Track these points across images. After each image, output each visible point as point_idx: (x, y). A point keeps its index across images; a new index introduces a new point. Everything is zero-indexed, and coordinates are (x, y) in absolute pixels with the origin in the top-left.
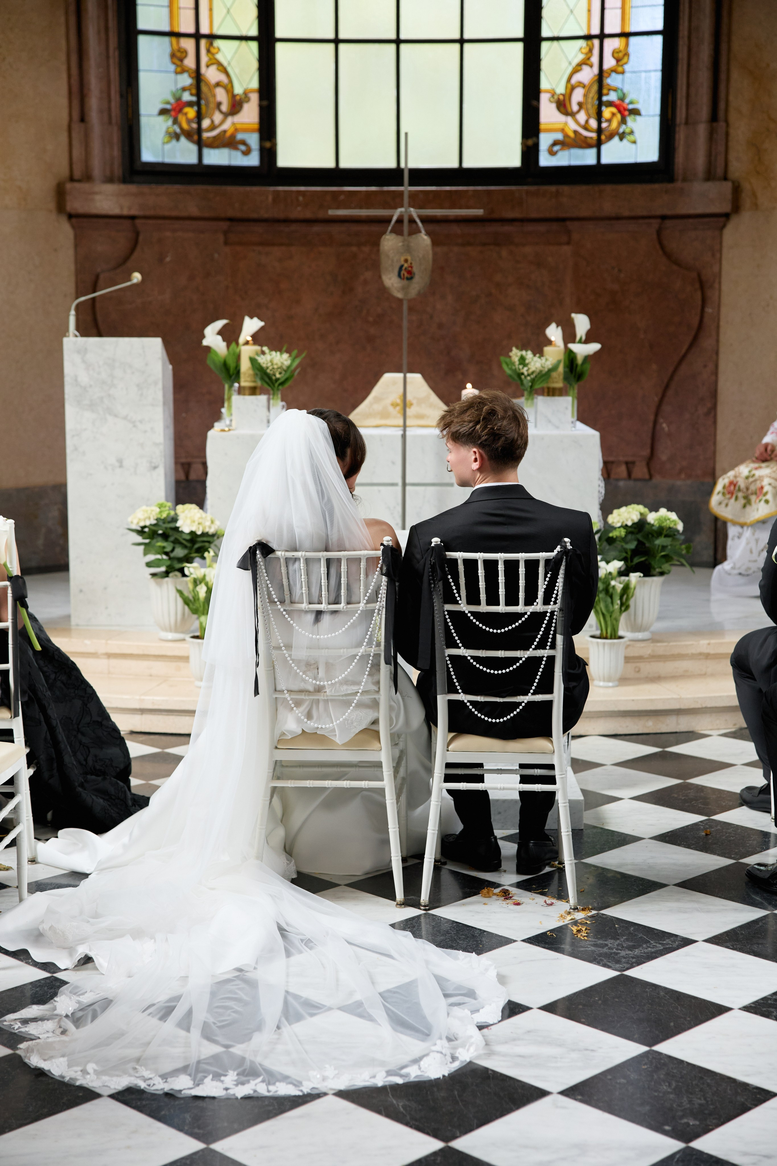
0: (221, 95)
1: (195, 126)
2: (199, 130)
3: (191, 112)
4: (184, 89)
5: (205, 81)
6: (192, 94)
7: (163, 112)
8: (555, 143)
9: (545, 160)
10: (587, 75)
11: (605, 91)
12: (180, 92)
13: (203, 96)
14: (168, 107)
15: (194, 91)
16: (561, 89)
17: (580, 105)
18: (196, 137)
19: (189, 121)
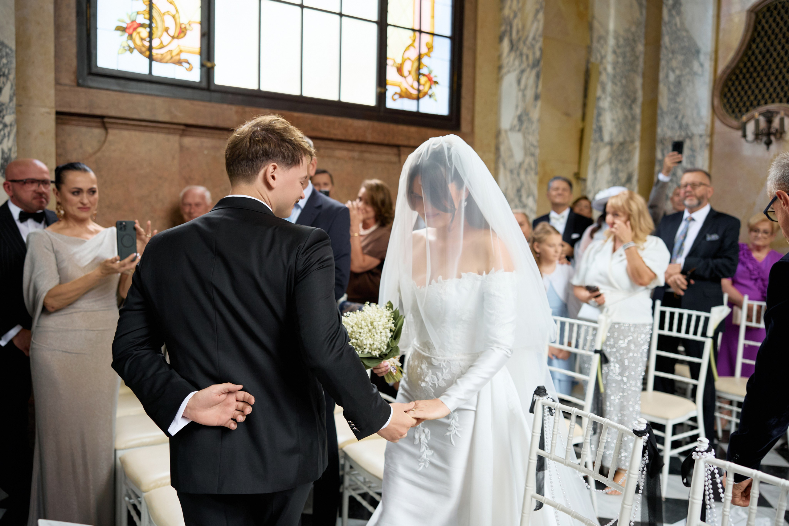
0: (169, 22)
1: (147, 44)
2: (150, 48)
3: (144, 32)
4: (138, 13)
5: (156, 9)
6: (145, 18)
7: (118, 28)
8: (396, 94)
9: (390, 104)
10: (413, 54)
11: (421, 66)
12: (135, 14)
13: (154, 21)
14: (125, 25)
15: (147, 16)
16: (399, 61)
17: (410, 72)
18: (148, 53)
19: (142, 39)
